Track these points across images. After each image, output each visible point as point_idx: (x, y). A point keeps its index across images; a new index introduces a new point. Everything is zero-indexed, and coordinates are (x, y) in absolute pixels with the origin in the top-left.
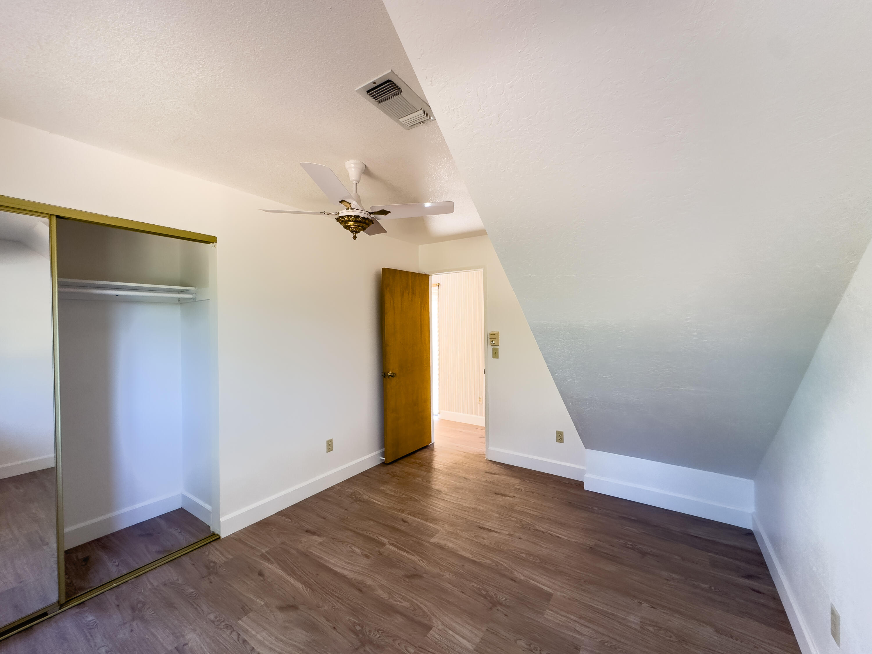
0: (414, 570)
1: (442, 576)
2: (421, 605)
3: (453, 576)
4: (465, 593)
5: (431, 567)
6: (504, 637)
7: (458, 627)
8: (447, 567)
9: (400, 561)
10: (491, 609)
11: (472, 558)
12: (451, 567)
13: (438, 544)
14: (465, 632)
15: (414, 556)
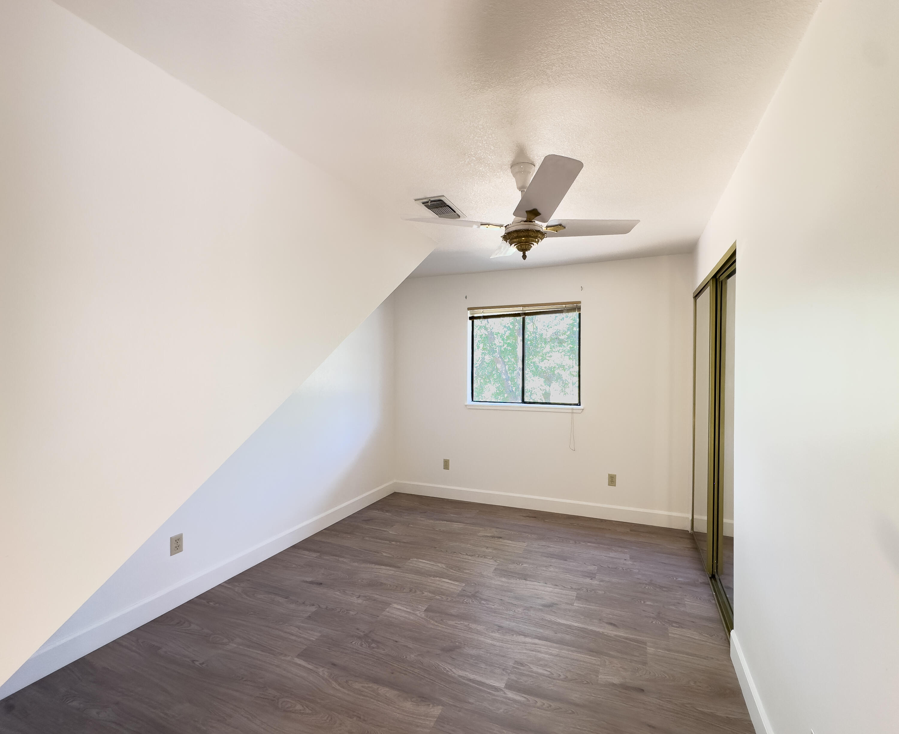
0: (454, 657)
1: (419, 655)
2: (437, 624)
3: (406, 657)
4: (394, 641)
5: (433, 663)
6: (366, 614)
7: (403, 614)
8: (413, 667)
9: (475, 665)
10: (370, 632)
11: (378, 686)
12: (409, 668)
13: (429, 703)
14: (398, 613)
15: (459, 676)
